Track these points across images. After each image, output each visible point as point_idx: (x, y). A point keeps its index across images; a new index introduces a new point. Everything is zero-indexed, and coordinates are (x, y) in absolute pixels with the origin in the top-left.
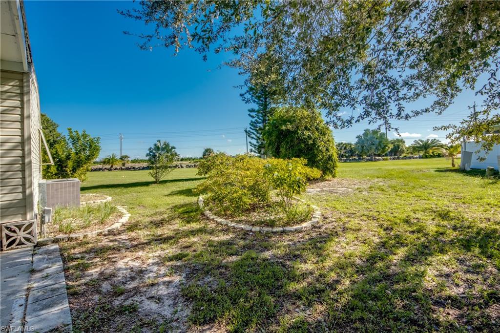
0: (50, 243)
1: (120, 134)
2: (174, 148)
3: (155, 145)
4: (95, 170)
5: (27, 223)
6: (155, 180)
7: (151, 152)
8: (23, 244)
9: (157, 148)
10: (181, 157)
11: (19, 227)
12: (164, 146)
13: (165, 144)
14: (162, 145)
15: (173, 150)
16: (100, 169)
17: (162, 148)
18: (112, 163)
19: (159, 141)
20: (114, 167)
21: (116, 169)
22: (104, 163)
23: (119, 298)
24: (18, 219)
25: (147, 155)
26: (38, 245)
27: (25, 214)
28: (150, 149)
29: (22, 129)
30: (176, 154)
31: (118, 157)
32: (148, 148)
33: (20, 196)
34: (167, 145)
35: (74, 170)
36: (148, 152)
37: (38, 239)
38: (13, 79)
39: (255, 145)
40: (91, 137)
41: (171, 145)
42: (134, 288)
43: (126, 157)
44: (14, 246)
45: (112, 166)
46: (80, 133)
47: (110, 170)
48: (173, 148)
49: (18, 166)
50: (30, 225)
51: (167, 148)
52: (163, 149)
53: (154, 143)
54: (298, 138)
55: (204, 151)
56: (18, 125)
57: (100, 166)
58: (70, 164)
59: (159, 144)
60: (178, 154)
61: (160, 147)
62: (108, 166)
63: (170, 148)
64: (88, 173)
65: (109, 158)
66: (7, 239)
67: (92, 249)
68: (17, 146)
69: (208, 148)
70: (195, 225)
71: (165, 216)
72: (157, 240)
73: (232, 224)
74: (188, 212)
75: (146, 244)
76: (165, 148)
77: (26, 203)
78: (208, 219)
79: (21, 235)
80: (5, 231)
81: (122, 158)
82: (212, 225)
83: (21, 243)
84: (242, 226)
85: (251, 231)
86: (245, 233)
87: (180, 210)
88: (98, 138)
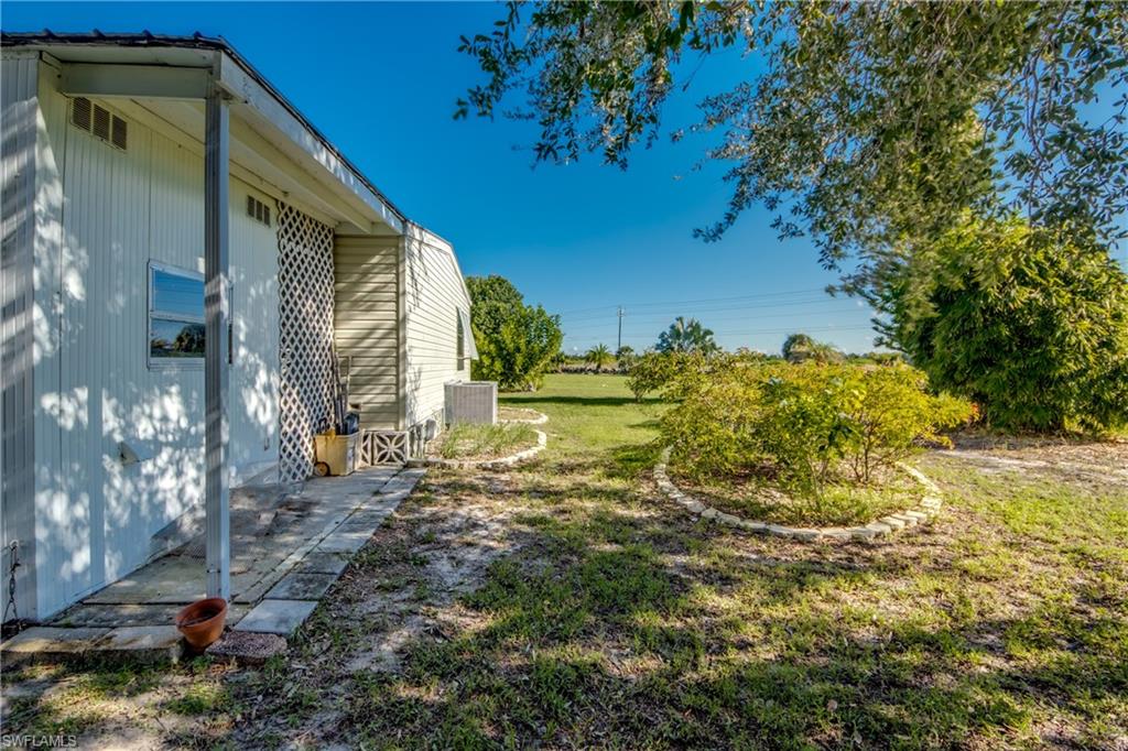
0: (419, 465)
1: (620, 307)
2: (711, 333)
3: (673, 327)
4: (576, 371)
5: (398, 434)
6: (634, 396)
7: (663, 341)
8: (394, 461)
9: (676, 334)
10: (726, 352)
11: (391, 438)
12: (689, 330)
13: (691, 325)
14: (686, 325)
15: (708, 338)
16: (582, 370)
17: (685, 332)
18: (600, 359)
19: (680, 319)
20: (603, 367)
21: (605, 371)
22: (587, 359)
23: (423, 546)
24: (390, 429)
25: (658, 347)
26: (407, 466)
27: (397, 423)
28: (662, 335)
29: (397, 311)
30: (713, 346)
31: (613, 350)
32: (660, 332)
33: (393, 398)
34: (696, 327)
35: (525, 370)
36: (659, 341)
37: (408, 458)
38: (383, 247)
39: (889, 328)
40: (548, 314)
41: (704, 327)
42: (446, 541)
43: (627, 349)
44: (384, 461)
45: (599, 366)
47: (596, 372)
48: (708, 333)
49: (391, 360)
50: (403, 436)
51: (697, 334)
52: (687, 335)
53: (670, 324)
54: (989, 309)
55: (785, 339)
56: (392, 306)
57: (582, 365)
58: (519, 359)
59: (680, 326)
60: (718, 346)
61: (682, 331)
62: (593, 366)
63: (702, 333)
64: (546, 375)
65: (595, 350)
66: (379, 452)
67: (454, 483)
68: (388, 334)
69: (798, 333)
70: (617, 484)
71: (591, 460)
72: (539, 492)
73: (677, 495)
74: (631, 460)
75: (520, 493)
76: (692, 332)
77: (399, 408)
78: (648, 478)
79: (392, 448)
80: (377, 441)
81: (619, 352)
82: (645, 489)
83: (391, 460)
84: (689, 502)
85: (699, 515)
86: (685, 515)
87: (621, 455)
88: (557, 316)
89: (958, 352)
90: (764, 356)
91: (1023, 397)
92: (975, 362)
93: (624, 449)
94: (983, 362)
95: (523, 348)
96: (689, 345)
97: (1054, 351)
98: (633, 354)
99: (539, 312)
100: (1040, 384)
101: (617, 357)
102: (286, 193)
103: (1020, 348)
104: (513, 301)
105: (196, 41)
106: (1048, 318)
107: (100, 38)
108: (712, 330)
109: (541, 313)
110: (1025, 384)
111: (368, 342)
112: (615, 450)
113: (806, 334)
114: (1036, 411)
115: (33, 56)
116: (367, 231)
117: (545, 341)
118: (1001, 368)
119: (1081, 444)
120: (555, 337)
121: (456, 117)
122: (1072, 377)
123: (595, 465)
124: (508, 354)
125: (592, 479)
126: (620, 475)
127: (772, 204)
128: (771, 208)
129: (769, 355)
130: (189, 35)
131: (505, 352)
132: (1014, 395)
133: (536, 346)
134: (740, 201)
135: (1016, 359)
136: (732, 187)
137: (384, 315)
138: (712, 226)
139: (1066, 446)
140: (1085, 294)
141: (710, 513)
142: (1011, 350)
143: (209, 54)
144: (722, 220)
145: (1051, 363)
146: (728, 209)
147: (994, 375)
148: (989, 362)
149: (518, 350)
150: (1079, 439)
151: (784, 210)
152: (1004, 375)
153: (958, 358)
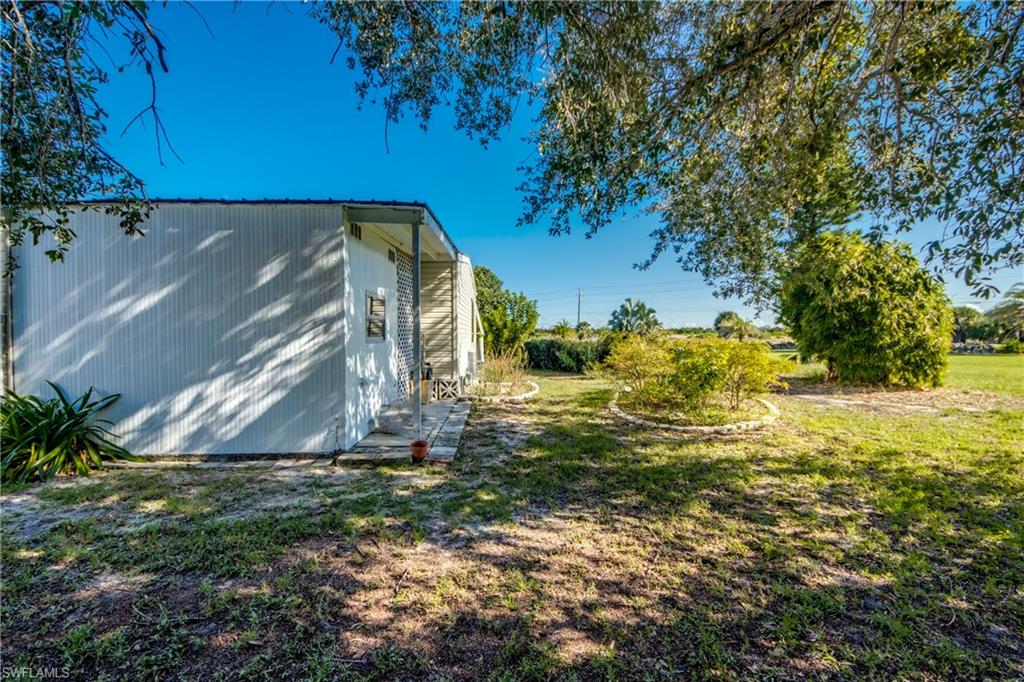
0: (467, 400)
1: (579, 289)
2: (654, 312)
3: (622, 307)
5: (453, 381)
7: (615, 318)
8: (451, 397)
9: (625, 312)
10: (666, 326)
11: (449, 383)
12: (636, 309)
13: (638, 305)
14: (633, 305)
15: (651, 315)
17: (633, 311)
18: (563, 332)
19: (629, 300)
22: (553, 332)
24: (448, 378)
25: (611, 322)
26: (460, 400)
27: (452, 374)
28: (614, 313)
29: (452, 307)
30: (656, 323)
31: (573, 324)
32: (612, 311)
33: (450, 360)
34: (641, 307)
35: (511, 342)
36: (612, 318)
37: (460, 395)
38: (444, 268)
40: (528, 300)
41: (648, 307)
43: (585, 324)
44: (445, 397)
46: (518, 295)
48: (651, 311)
49: (450, 338)
50: (456, 383)
51: (642, 312)
52: (634, 314)
53: (620, 304)
55: (716, 316)
56: (450, 304)
58: (506, 333)
59: (628, 306)
61: (630, 309)
63: (646, 311)
65: (559, 325)
66: (442, 391)
67: (492, 408)
68: (450, 321)
69: (727, 311)
70: (587, 410)
71: (568, 399)
72: (542, 413)
73: (622, 415)
74: (594, 399)
75: (531, 413)
76: (638, 311)
77: (452, 366)
78: (605, 408)
79: (450, 389)
80: (441, 385)
81: (579, 326)
82: (604, 413)
83: (449, 396)
84: (630, 418)
85: (634, 423)
86: (627, 423)
87: (588, 396)
88: (536, 301)
89: (815, 330)
90: (701, 329)
91: (857, 360)
92: (827, 337)
93: (589, 393)
94: (831, 337)
95: (509, 324)
96: (635, 321)
97: (876, 329)
98: (590, 328)
99: (520, 297)
100: (868, 351)
101: (577, 330)
102: (401, 244)
103: (857, 327)
104: (495, 287)
105: (415, 204)
106: (874, 308)
107: (373, 202)
108: (655, 309)
109: (523, 298)
110: (858, 351)
111: (440, 326)
112: (583, 394)
113: (735, 311)
114: (865, 369)
115: (341, 207)
116: (435, 259)
117: (525, 319)
118: (844, 341)
119: (897, 391)
120: (532, 316)
121: (517, 226)
122: (890, 346)
123: (572, 401)
124: (497, 329)
125: (570, 407)
126: (588, 405)
127: (677, 249)
128: (677, 252)
129: (705, 329)
130: (412, 201)
131: (494, 328)
132: (852, 359)
133: (519, 324)
134: (658, 248)
135: (853, 335)
136: (654, 242)
137: (446, 309)
138: (644, 262)
139: (885, 393)
140: (900, 291)
141: (640, 422)
142: (850, 328)
143: (419, 208)
144: (650, 259)
145: (874, 337)
146: (653, 252)
147: (839, 346)
148: (836, 337)
149: (505, 326)
150: (897, 387)
151: (684, 254)
152: (845, 345)
153: (816, 334)
